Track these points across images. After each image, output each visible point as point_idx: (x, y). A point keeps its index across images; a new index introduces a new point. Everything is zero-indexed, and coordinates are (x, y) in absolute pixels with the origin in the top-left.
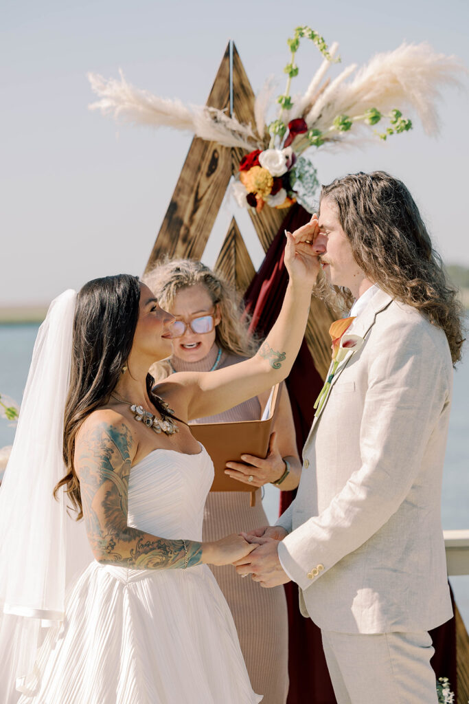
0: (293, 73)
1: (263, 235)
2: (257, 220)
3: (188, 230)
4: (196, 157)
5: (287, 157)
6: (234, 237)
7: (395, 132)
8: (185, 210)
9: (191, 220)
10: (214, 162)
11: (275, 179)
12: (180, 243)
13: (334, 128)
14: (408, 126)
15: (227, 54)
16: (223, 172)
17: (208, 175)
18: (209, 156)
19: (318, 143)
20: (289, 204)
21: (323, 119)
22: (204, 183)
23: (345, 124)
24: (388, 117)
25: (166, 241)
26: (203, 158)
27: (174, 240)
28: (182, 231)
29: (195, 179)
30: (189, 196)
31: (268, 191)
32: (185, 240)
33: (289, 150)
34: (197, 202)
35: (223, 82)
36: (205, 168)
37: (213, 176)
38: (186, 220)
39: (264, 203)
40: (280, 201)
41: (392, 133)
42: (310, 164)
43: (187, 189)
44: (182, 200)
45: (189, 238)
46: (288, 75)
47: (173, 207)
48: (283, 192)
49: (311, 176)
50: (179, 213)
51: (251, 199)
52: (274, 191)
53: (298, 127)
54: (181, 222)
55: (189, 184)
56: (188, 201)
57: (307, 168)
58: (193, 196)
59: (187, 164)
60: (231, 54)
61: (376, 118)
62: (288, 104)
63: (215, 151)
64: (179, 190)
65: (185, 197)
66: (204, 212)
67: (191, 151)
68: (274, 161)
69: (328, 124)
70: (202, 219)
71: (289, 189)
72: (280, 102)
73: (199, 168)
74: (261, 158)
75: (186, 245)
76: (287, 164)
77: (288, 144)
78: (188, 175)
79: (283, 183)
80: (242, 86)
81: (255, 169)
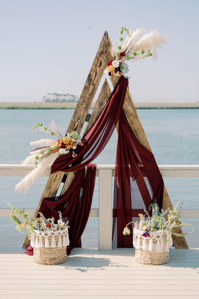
0: (122, 39)
1: (114, 83)
2: (112, 80)
3: (93, 82)
4: (96, 62)
5: (119, 63)
6: (106, 84)
7: (147, 56)
8: (93, 76)
9: (94, 79)
10: (101, 63)
11: (116, 68)
12: (91, 85)
13: (132, 55)
14: (151, 55)
15: (105, 34)
16: (103, 66)
17: (99, 67)
18: (99, 62)
19: (128, 59)
20: (120, 75)
21: (130, 53)
22: (98, 69)
23: (135, 54)
24: (146, 52)
25: (87, 84)
26: (98, 62)
27: (90, 84)
28: (92, 82)
29: (96, 68)
30: (94, 73)
31: (114, 72)
32: (93, 84)
33: (120, 61)
34: (96, 74)
35: (104, 42)
36: (98, 65)
37: (100, 68)
38: (93, 79)
39: (113, 75)
40: (118, 74)
41: (146, 57)
42: (126, 65)
43: (93, 71)
44: (92, 73)
45: (94, 84)
46: (120, 40)
47: (90, 75)
48: (118, 72)
49: (126, 68)
50: (91, 77)
51: (110, 74)
52: (116, 72)
53: (122, 55)
54: (92, 80)
55: (94, 69)
56: (94, 74)
57: (125, 66)
58: (95, 72)
59: (93, 64)
60: (106, 34)
61: (143, 52)
62: (120, 48)
63: (101, 61)
64: (91, 71)
65: (93, 73)
66: (98, 77)
67: (95, 60)
68: (116, 64)
69: (131, 54)
70: (97, 79)
71: (120, 71)
72: (118, 48)
73: (97, 65)
74: (113, 63)
75: (93, 86)
76: (119, 65)
77: (120, 59)
78: (94, 67)
79: (118, 70)
80: (109, 43)
81: (111, 66)
